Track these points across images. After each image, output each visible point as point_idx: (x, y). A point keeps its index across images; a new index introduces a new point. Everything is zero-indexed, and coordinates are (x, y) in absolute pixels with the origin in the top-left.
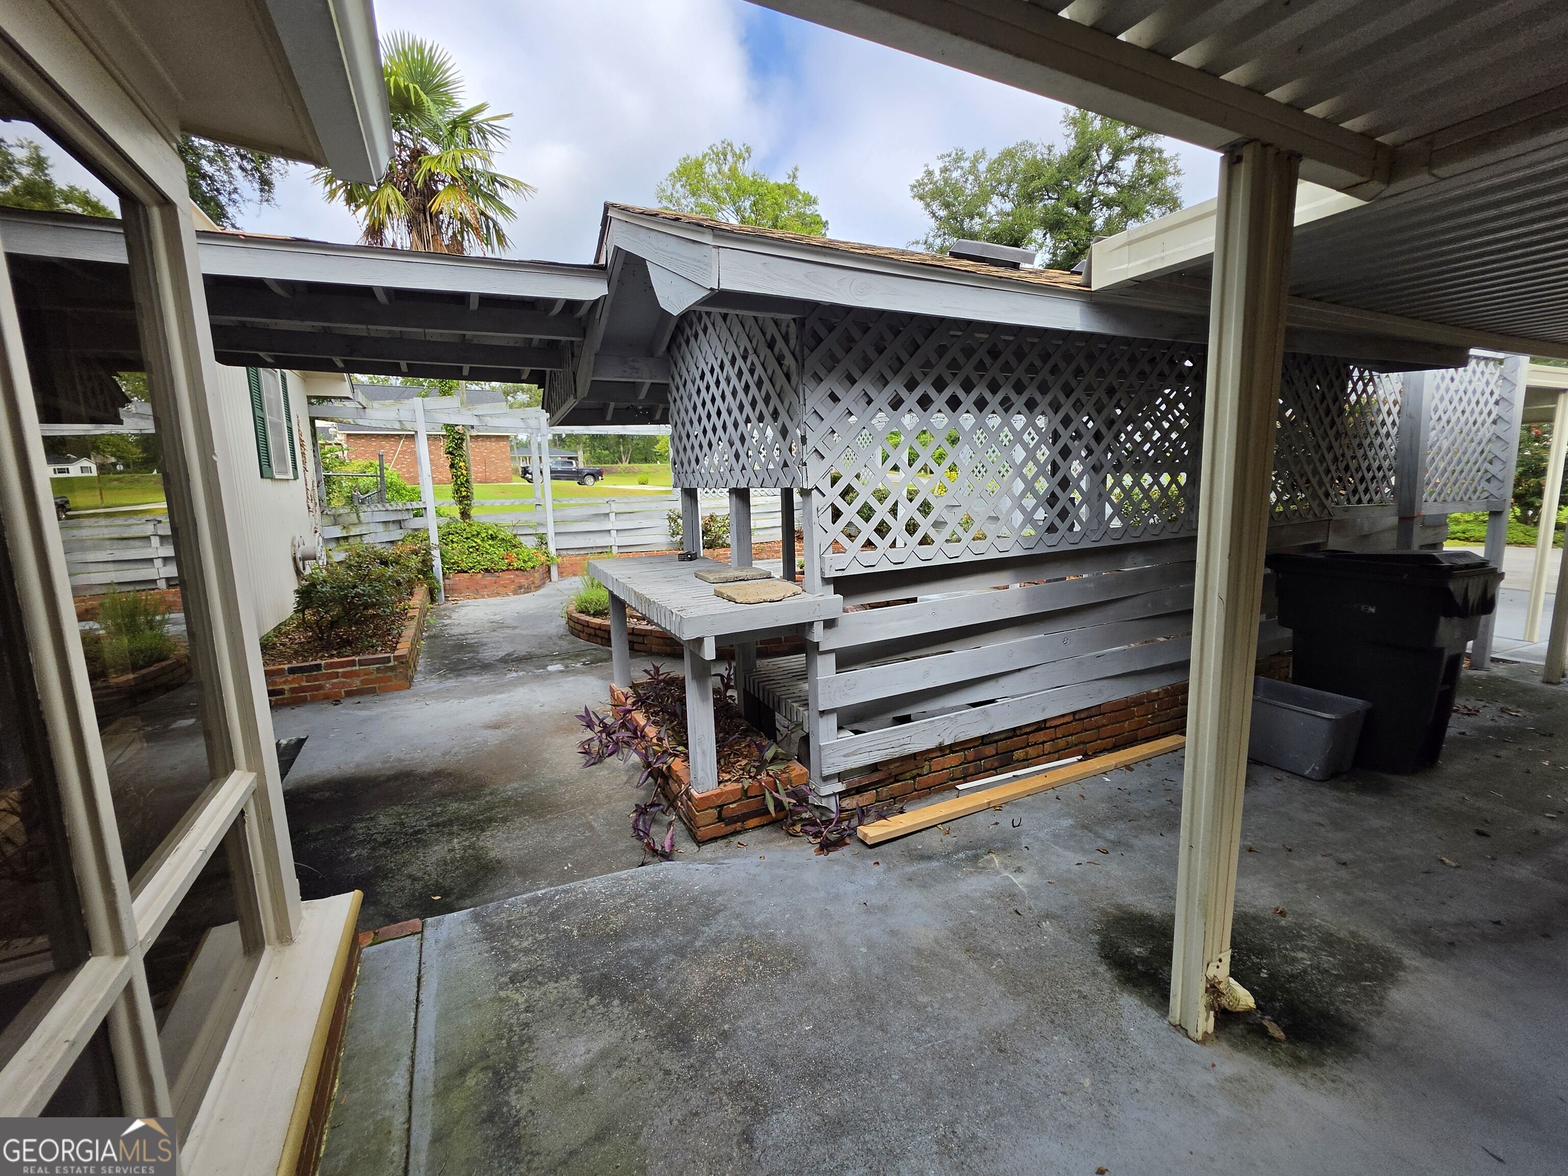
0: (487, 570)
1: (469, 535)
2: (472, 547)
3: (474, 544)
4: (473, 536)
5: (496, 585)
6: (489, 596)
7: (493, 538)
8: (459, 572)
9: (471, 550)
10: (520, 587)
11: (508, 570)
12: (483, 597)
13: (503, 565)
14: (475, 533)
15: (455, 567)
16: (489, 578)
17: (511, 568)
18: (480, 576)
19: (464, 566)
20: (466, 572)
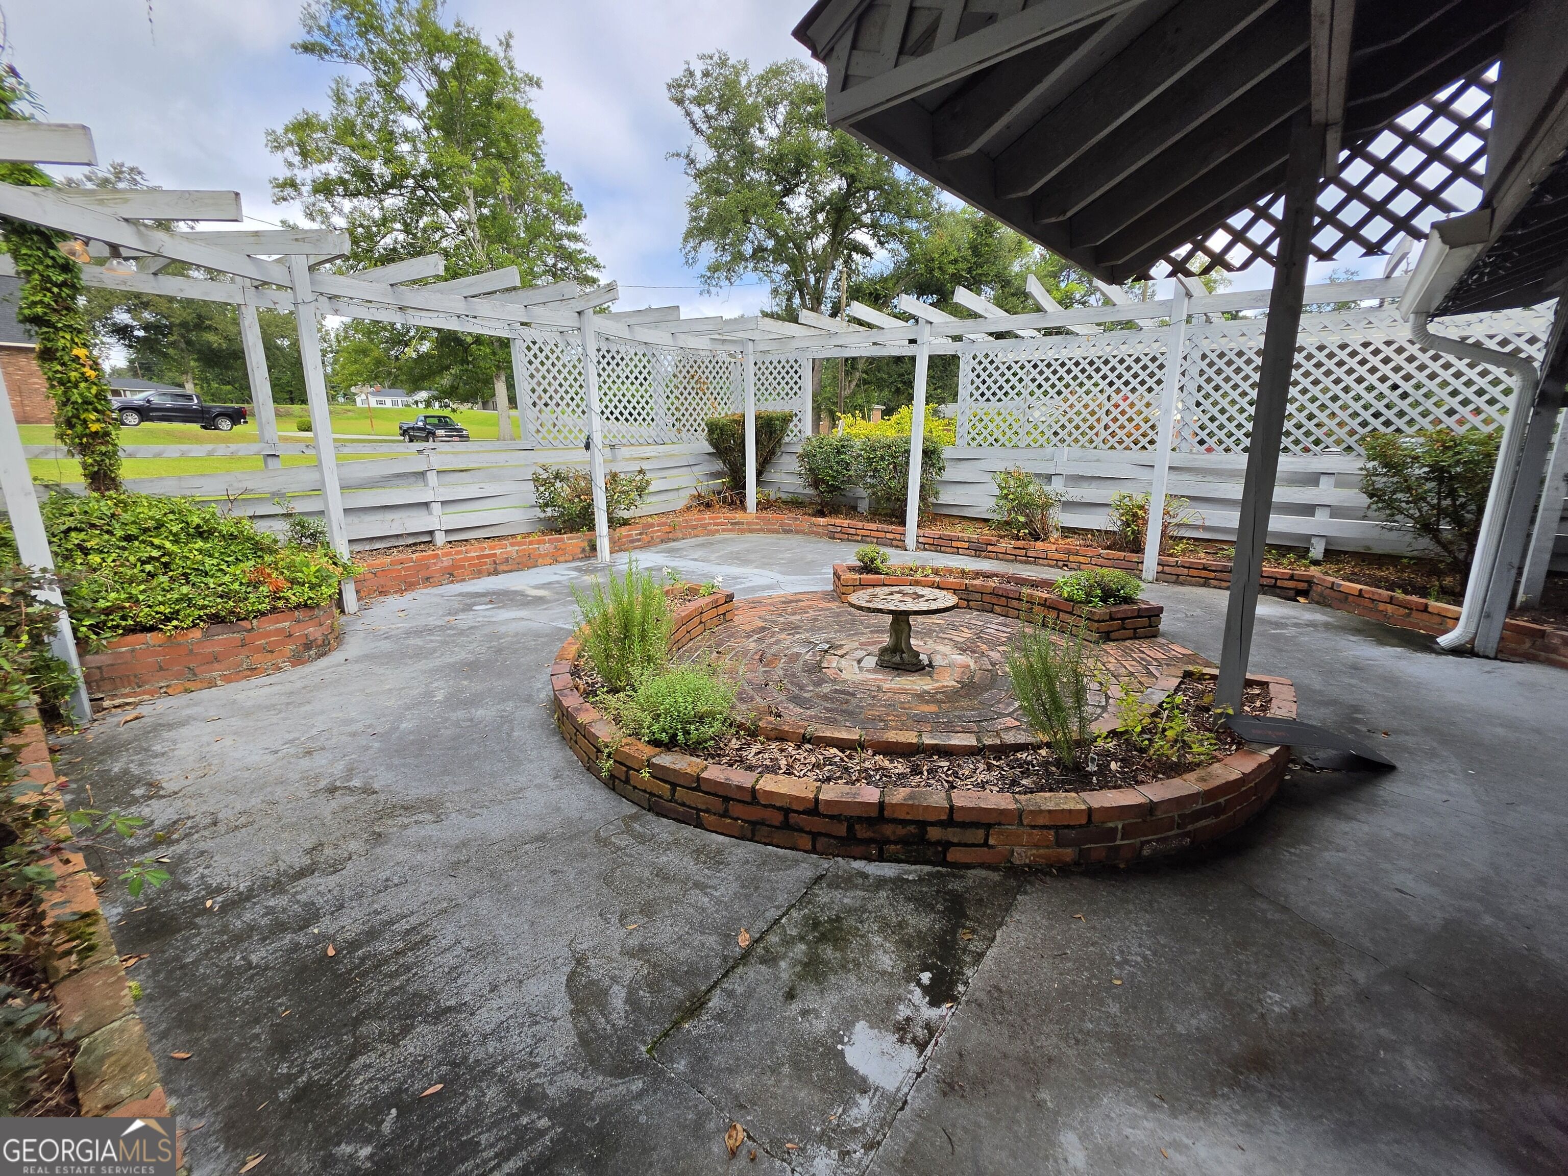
0: (216, 619)
1: (133, 531)
2: (151, 559)
3: (155, 553)
4: (146, 531)
5: (245, 651)
6: (228, 679)
7: (201, 533)
8: (129, 631)
9: (148, 568)
10: (308, 646)
11: (274, 609)
12: (212, 684)
13: (258, 599)
14: (151, 524)
15: (115, 619)
16: (223, 637)
17: (280, 604)
18: (196, 634)
19: (143, 614)
20: (152, 629)
